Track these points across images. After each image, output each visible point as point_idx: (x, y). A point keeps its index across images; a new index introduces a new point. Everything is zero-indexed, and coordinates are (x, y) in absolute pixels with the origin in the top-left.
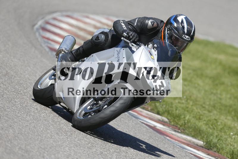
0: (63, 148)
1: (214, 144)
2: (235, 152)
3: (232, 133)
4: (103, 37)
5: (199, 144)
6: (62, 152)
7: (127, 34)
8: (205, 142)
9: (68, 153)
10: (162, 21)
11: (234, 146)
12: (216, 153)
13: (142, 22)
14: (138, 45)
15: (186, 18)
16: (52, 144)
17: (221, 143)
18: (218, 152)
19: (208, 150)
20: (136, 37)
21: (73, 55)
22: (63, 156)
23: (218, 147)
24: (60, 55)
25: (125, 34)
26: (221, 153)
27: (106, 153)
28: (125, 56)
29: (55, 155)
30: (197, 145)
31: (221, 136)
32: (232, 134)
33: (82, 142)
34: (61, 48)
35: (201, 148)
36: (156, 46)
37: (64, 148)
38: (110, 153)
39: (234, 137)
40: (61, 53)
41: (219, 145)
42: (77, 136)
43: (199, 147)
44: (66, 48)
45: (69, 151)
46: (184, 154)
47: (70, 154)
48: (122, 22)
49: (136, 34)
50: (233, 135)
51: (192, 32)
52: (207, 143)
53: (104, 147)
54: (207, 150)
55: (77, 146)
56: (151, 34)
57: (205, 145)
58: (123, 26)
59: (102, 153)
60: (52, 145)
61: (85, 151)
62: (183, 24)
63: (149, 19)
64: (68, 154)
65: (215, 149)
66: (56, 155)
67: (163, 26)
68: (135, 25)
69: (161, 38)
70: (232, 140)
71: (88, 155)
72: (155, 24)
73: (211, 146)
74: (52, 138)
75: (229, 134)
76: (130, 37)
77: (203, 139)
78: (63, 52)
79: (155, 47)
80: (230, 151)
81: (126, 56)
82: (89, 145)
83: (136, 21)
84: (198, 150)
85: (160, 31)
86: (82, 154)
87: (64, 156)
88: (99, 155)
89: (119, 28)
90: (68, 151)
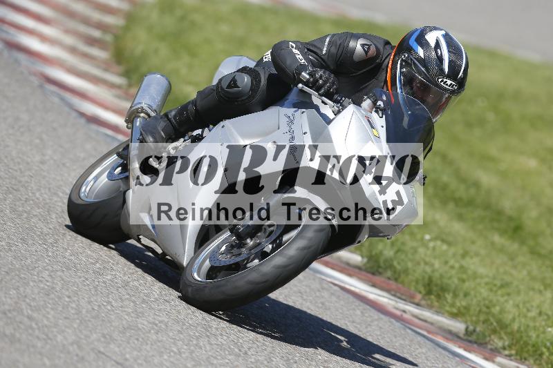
0: (36, 274)
1: (386, 261)
2: (434, 279)
3: (429, 234)
4: (246, 79)
5: (352, 262)
6: (33, 281)
7: (309, 74)
8: (367, 257)
9: (48, 284)
10: (387, 43)
11: (432, 265)
12: (391, 282)
13: (340, 44)
14: (336, 101)
15: (446, 36)
16: (12, 264)
17: (403, 260)
18: (396, 280)
19: (373, 274)
20: (333, 83)
21: (170, 121)
22: (36, 291)
23: (395, 268)
24: (136, 122)
25: (305, 75)
26: (403, 283)
27: (136, 283)
28: (308, 128)
29: (17, 289)
30: (348, 264)
31: (403, 244)
32: (427, 237)
33: (81, 260)
34: (139, 106)
35: (357, 270)
36: (382, 106)
37: (38, 273)
38: (145, 284)
39: (431, 244)
40: (139, 116)
41: (399, 263)
42: (68, 244)
43: (351, 269)
44: (152, 104)
45: (50, 280)
46: (316, 285)
47: (53, 288)
48: (294, 45)
49: (332, 76)
50: (430, 240)
51: (462, 70)
52: (370, 258)
53: (131, 271)
54: (370, 275)
55: (68, 269)
56: (362, 73)
57: (365, 265)
58: (298, 56)
59: (126, 284)
60: (10, 266)
61: (87, 279)
62: (439, 50)
63: (357, 37)
64: (48, 286)
65: (389, 273)
66: (21, 289)
67: (390, 54)
68: (324, 52)
69: (386, 82)
70: (429, 252)
71: (96, 288)
72: (373, 48)
73: (379, 267)
74: (10, 250)
75: (422, 239)
76: (317, 81)
77: (361, 251)
78: (142, 115)
79: (379, 108)
80: (423, 278)
81: (310, 130)
82: (98, 265)
83: (326, 44)
84: (350, 275)
85: (384, 66)
86: (80, 286)
87: (39, 293)
88: (120, 289)
89: (288, 62)
90: (47, 281)
